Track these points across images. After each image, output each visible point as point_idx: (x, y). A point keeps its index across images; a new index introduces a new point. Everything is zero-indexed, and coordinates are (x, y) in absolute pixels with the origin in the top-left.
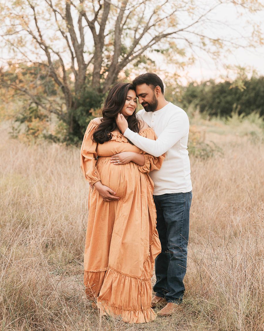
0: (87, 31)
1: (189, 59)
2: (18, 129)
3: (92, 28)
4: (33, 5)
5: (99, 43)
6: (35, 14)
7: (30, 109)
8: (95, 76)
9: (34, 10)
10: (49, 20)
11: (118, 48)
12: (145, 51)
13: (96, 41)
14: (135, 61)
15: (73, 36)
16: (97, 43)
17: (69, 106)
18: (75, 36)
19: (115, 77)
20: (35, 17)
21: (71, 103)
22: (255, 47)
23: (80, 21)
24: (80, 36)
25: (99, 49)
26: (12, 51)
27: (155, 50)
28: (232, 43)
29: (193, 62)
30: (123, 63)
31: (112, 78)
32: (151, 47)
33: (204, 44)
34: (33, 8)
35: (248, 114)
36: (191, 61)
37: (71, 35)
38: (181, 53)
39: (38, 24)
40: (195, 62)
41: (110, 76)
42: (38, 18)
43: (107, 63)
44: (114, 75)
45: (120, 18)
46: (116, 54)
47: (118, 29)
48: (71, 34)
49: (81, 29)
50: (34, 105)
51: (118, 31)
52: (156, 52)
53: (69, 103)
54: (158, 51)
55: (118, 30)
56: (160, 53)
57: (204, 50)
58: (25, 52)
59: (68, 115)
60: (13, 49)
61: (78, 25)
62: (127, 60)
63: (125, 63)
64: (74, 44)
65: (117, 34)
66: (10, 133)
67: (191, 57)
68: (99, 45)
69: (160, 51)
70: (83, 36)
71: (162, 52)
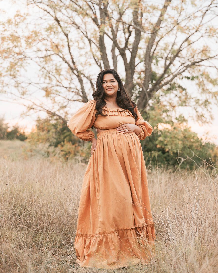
0: (120, 59)
3: (123, 55)
4: (66, 32)
5: (129, 69)
6: (68, 41)
9: (67, 38)
10: (83, 48)
11: (148, 74)
12: (176, 78)
13: (126, 68)
14: (165, 88)
15: (106, 64)
16: (128, 69)
18: (108, 64)
20: (68, 44)
23: (113, 50)
24: (113, 64)
25: (130, 75)
26: (48, 78)
27: (185, 77)
30: (153, 89)
31: (143, 103)
32: (181, 74)
34: (66, 35)
37: (104, 63)
39: (71, 51)
41: (141, 101)
42: (71, 45)
43: (138, 90)
44: (144, 101)
45: (150, 46)
46: (147, 80)
47: (148, 56)
48: (104, 61)
49: (114, 57)
51: (148, 58)
52: (186, 79)
54: (188, 78)
56: (190, 80)
58: (62, 80)
60: (49, 77)
61: (111, 54)
62: (158, 86)
63: (155, 89)
65: (148, 61)
68: (130, 71)
69: (191, 78)
70: (116, 63)
71: (193, 79)
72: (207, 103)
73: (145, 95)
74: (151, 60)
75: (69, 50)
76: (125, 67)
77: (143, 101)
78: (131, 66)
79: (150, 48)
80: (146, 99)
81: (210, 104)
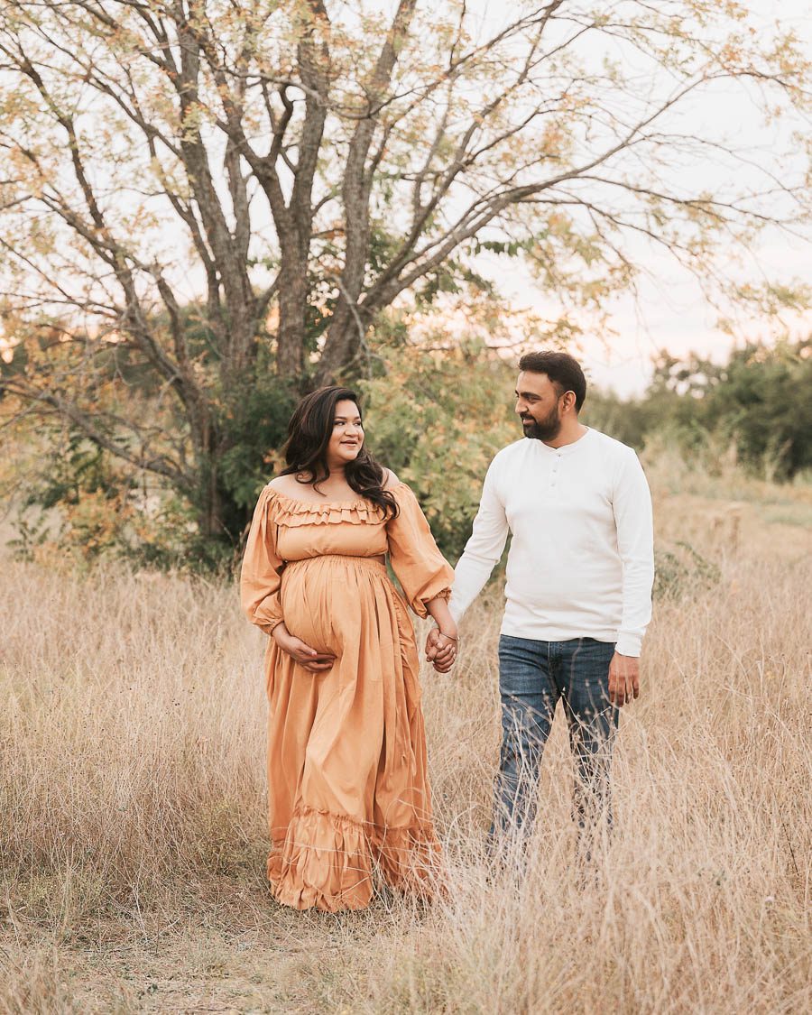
1: (612, 270)
2: (41, 530)
3: (269, 183)
4: (67, 113)
5: (292, 228)
6: (73, 142)
7: (75, 460)
8: (285, 340)
9: (71, 130)
11: (360, 243)
13: (282, 225)
17: (202, 444)
19: (352, 341)
20: (75, 153)
21: (206, 434)
23: (230, 160)
24: (235, 209)
25: (294, 249)
27: (488, 246)
28: (743, 212)
30: (379, 294)
31: (345, 345)
32: (472, 234)
34: (67, 124)
37: (201, 208)
39: (88, 175)
41: (337, 338)
42: (85, 156)
43: (327, 296)
44: (349, 336)
45: (359, 144)
46: (354, 258)
47: (355, 178)
48: (202, 203)
49: (236, 185)
50: (87, 447)
52: (492, 251)
53: (202, 437)
54: (498, 248)
55: (357, 185)
56: (504, 256)
59: (199, 474)
61: (227, 172)
62: (394, 283)
63: (385, 294)
64: (211, 236)
65: (354, 196)
66: (14, 542)
67: (619, 263)
68: (295, 237)
69: (506, 248)
70: (243, 207)
71: (512, 251)
72: (567, 331)
73: (351, 316)
74: (365, 194)
75: (80, 172)
76: (277, 222)
77: (343, 335)
78: (296, 219)
79: (361, 152)
80: (356, 331)
81: (577, 335)
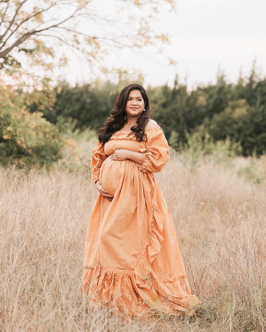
1: (61, 59)
22: (140, 47)
28: (115, 42)
29: (66, 62)
33: (78, 43)
35: (82, 130)
36: (63, 61)
38: (50, 52)
40: (69, 62)
57: (78, 48)
67: (63, 58)
